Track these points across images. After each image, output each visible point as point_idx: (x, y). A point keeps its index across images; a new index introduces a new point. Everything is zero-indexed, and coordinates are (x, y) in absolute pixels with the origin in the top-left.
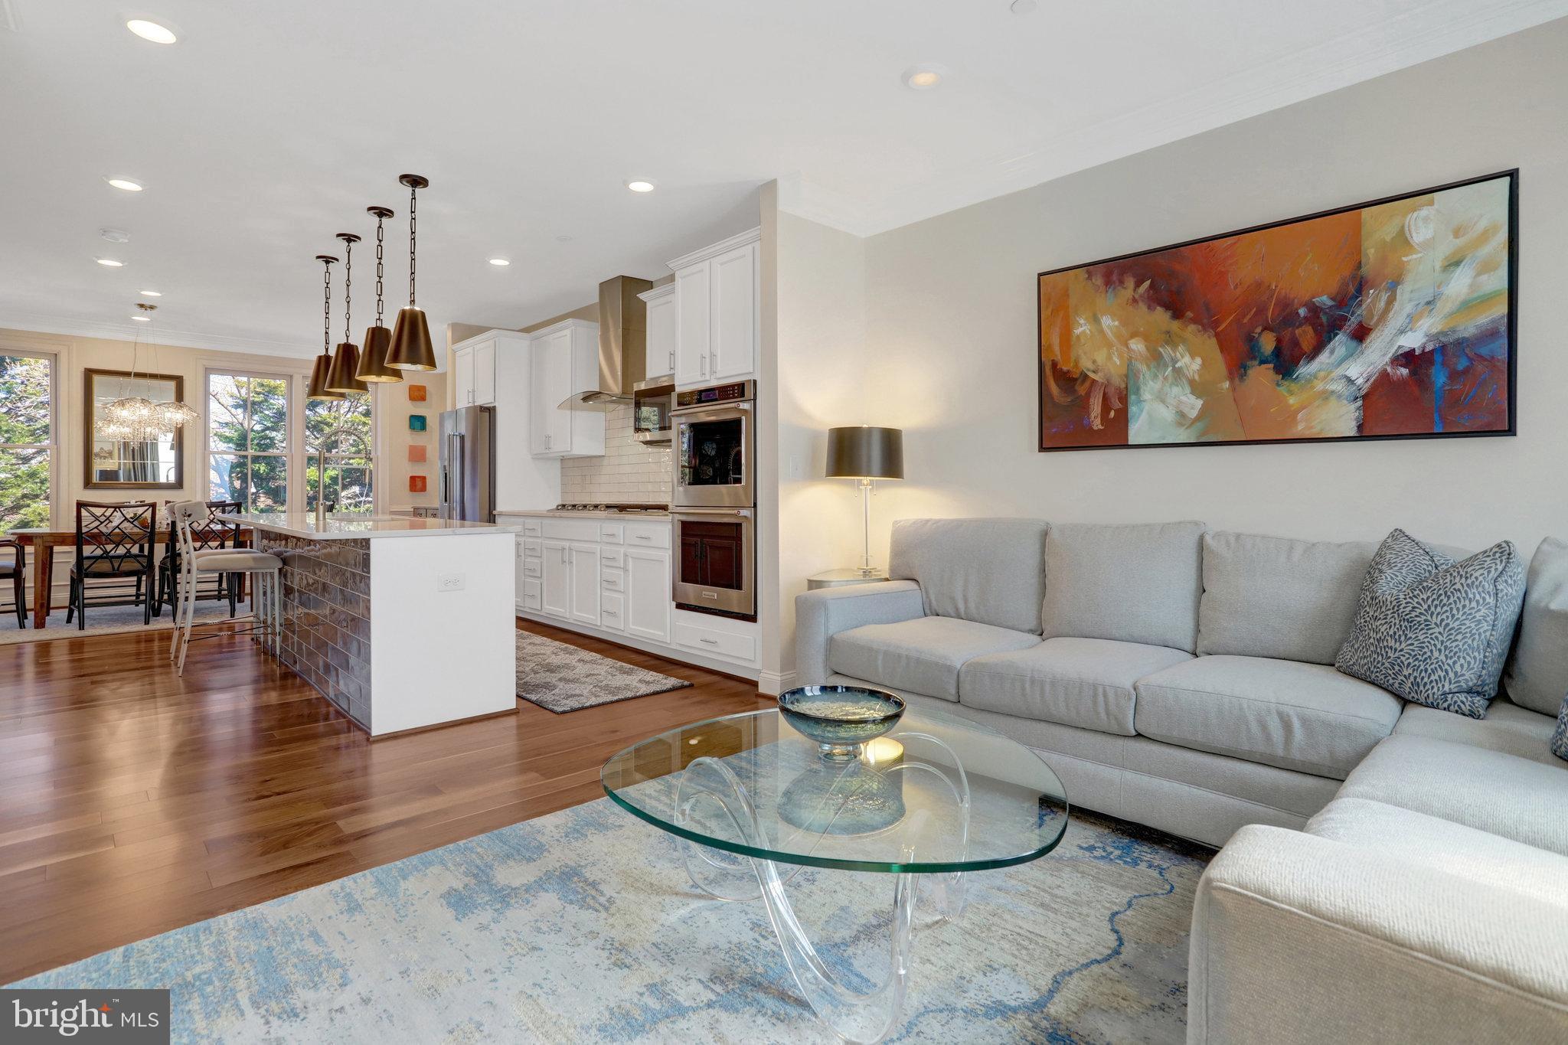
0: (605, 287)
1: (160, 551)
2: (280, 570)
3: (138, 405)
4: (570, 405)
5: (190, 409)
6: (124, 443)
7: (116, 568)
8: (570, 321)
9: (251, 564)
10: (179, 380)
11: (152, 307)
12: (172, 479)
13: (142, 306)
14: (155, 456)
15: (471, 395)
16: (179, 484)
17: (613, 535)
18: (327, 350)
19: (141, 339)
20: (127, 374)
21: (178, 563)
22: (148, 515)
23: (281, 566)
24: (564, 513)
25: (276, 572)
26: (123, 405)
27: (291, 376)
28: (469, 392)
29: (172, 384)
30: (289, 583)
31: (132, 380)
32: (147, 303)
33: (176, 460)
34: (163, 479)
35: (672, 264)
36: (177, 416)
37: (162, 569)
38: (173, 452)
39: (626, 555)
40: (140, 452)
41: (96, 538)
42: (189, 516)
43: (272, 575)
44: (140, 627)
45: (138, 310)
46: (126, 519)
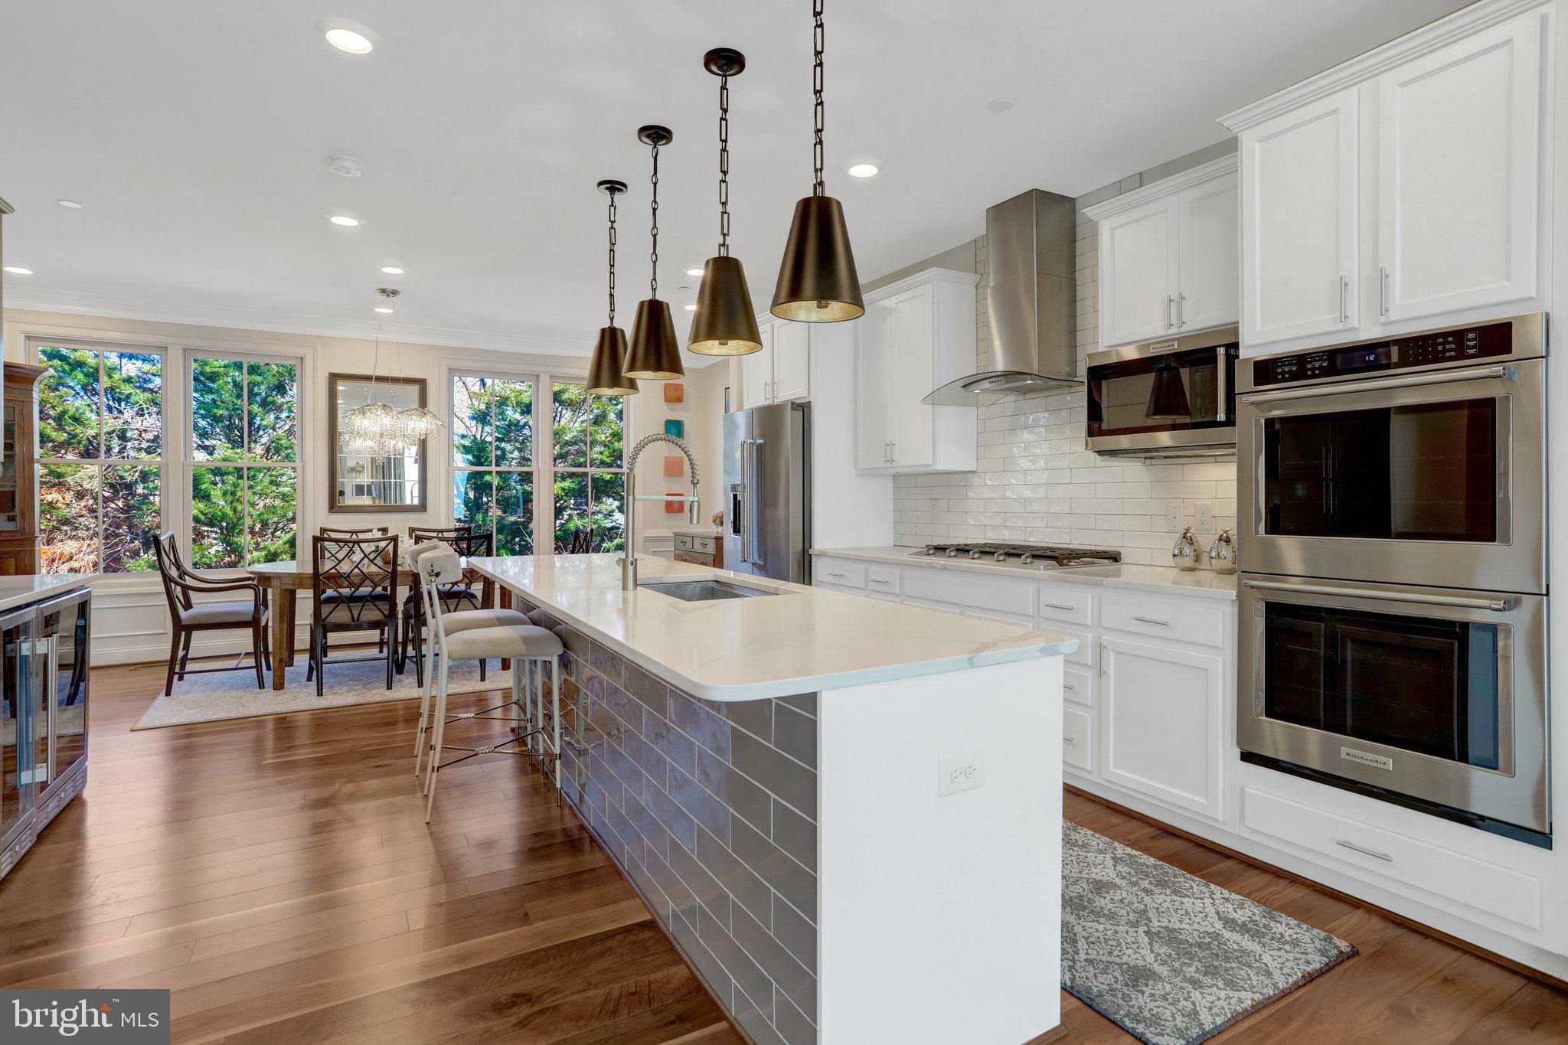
0: (999, 213)
1: (403, 593)
2: (561, 657)
3: (379, 413)
4: (935, 398)
5: (434, 416)
6: (372, 458)
7: (356, 617)
8: (932, 272)
9: (521, 648)
10: (422, 383)
11: (394, 293)
12: (416, 502)
13: (383, 291)
14: (400, 475)
15: (769, 389)
16: (423, 507)
17: (1071, 609)
18: (612, 319)
19: (381, 337)
20: (368, 378)
21: (422, 612)
22: (391, 548)
23: (561, 652)
24: (940, 560)
25: (555, 661)
26: (364, 413)
27: (538, 376)
28: (766, 384)
29: (415, 389)
30: (573, 679)
31: (373, 384)
32: (389, 287)
33: (420, 479)
34: (408, 502)
35: (1231, 121)
36: (419, 425)
37: (406, 613)
38: (417, 466)
39: (1101, 648)
40: (388, 468)
41: (336, 578)
42: (437, 575)
43: (547, 665)
44: (379, 694)
45: (383, 298)
46: (366, 556)
